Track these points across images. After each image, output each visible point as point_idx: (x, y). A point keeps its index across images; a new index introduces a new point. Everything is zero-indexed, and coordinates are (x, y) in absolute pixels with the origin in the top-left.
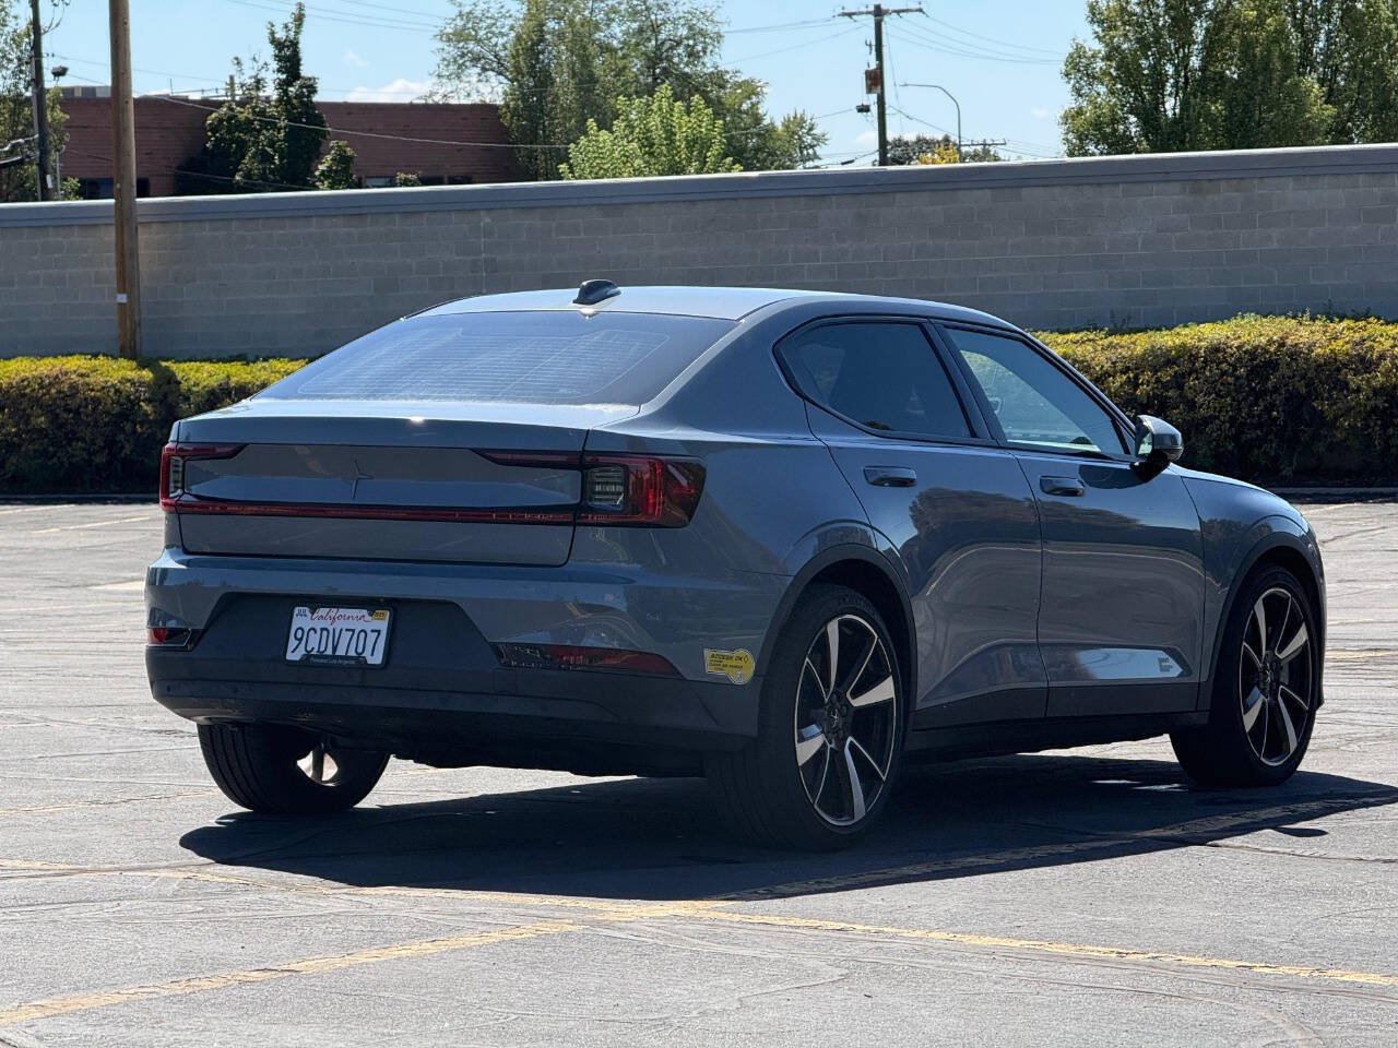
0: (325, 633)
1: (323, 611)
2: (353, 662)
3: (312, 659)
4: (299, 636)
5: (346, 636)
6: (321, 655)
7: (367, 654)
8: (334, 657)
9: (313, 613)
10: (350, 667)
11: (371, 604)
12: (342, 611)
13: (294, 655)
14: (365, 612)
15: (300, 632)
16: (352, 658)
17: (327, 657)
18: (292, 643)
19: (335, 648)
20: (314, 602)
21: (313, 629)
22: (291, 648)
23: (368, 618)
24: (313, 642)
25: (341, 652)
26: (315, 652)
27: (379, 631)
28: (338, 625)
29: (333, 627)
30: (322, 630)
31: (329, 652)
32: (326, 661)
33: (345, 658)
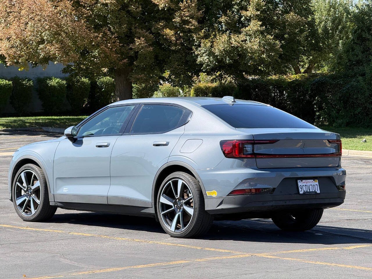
0: (306, 186)
1: (304, 181)
2: (314, 193)
3: (306, 193)
4: (301, 187)
5: (311, 186)
6: (307, 192)
7: (316, 191)
8: (310, 192)
9: (302, 181)
10: (314, 194)
11: (314, 178)
12: (308, 181)
13: (301, 192)
14: (313, 180)
15: (301, 186)
16: (313, 192)
17: (309, 192)
18: (300, 189)
19: (309, 190)
20: (302, 179)
21: (303, 185)
22: (300, 191)
23: (314, 182)
24: (304, 189)
25: (311, 191)
26: (305, 191)
27: (317, 185)
28: (308, 184)
29: (307, 184)
30: (305, 185)
31: (308, 191)
32: (309, 193)
33: (312, 192)
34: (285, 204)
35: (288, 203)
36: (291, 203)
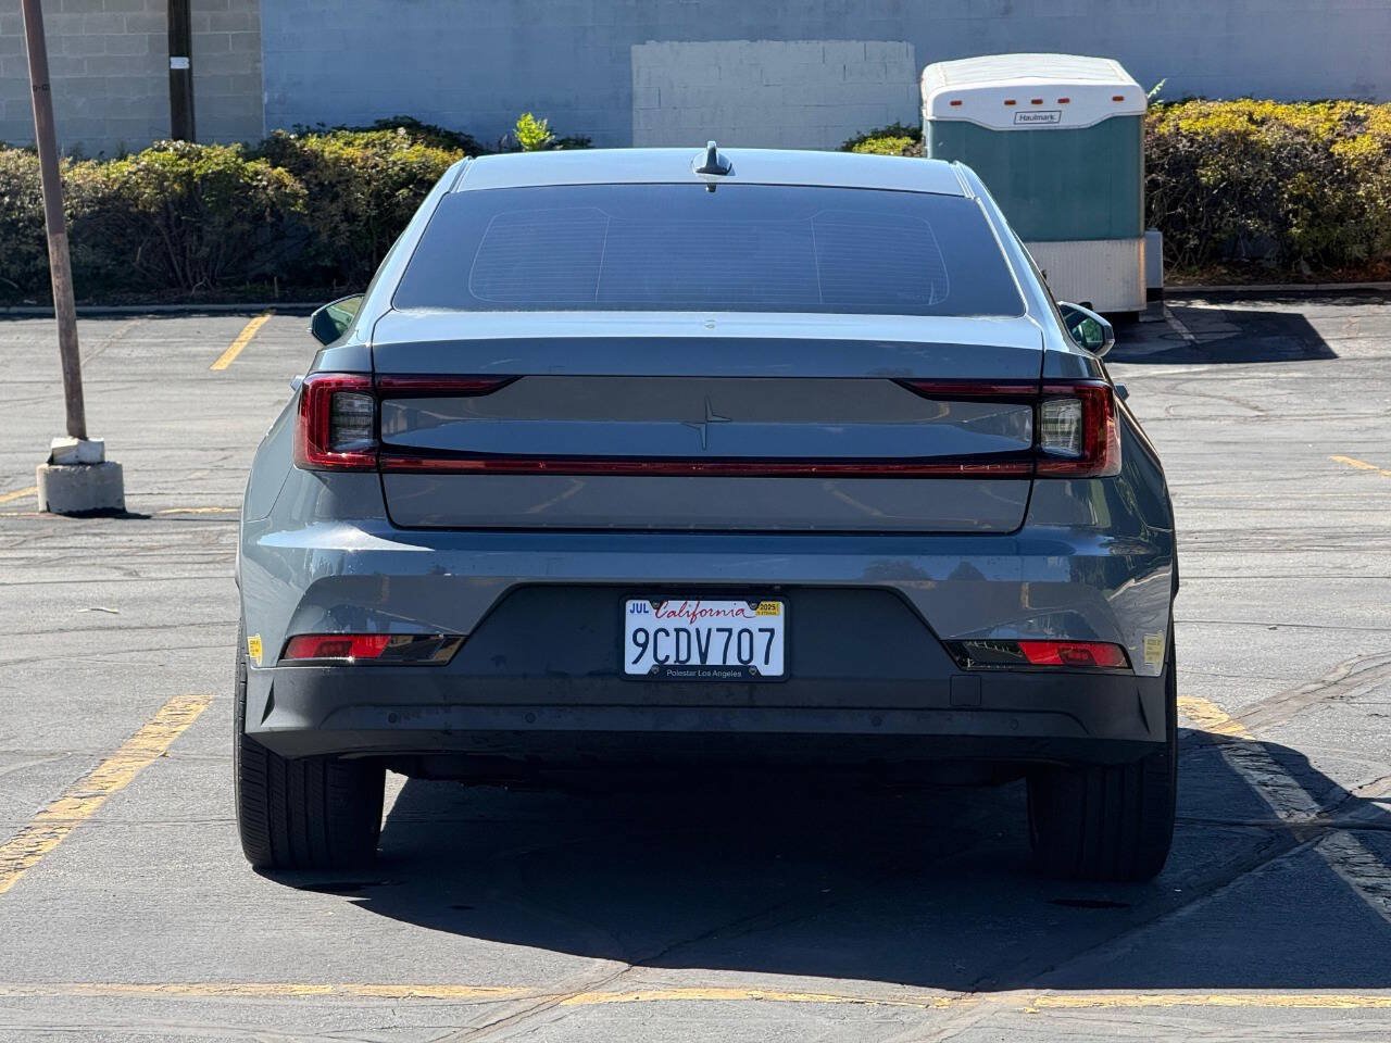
0: (683, 635)
1: (674, 605)
2: (738, 675)
3: (670, 673)
4: (641, 641)
5: (718, 637)
6: (682, 666)
7: (758, 662)
8: (703, 667)
9: (657, 608)
10: (731, 681)
11: (755, 594)
12: (706, 605)
13: (637, 667)
14: (743, 604)
15: (641, 635)
16: (732, 669)
17: (693, 668)
18: (631, 651)
19: (704, 656)
20: (658, 593)
21: (663, 630)
22: (629, 659)
23: (748, 612)
24: (666, 648)
25: (714, 659)
26: (671, 662)
27: (772, 631)
28: (703, 624)
29: (694, 626)
30: (678, 631)
31: (695, 660)
32: (692, 674)
33: (724, 668)
34: (529, 727)
35: (546, 722)
36: (568, 722)
